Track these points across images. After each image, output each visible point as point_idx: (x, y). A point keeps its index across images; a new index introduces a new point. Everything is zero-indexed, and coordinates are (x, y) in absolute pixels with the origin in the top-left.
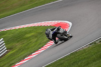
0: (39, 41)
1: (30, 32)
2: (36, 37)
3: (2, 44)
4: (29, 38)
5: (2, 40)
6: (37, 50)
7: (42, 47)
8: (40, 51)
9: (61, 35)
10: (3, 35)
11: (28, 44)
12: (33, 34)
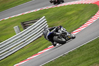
0: (80, 19)
1: (71, 10)
2: (77, 14)
3: (44, 22)
4: (70, 15)
5: (44, 18)
6: (78, 28)
7: (83, 24)
8: (82, 28)
9: (58, 38)
10: (45, 13)
11: (70, 21)
12: (74, 12)
